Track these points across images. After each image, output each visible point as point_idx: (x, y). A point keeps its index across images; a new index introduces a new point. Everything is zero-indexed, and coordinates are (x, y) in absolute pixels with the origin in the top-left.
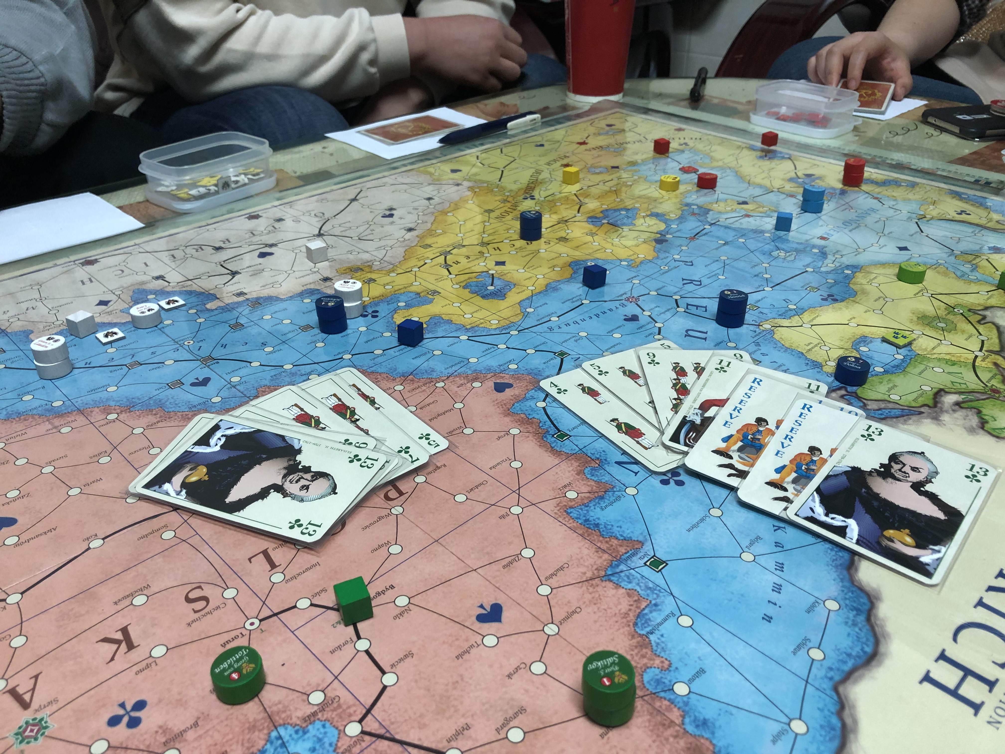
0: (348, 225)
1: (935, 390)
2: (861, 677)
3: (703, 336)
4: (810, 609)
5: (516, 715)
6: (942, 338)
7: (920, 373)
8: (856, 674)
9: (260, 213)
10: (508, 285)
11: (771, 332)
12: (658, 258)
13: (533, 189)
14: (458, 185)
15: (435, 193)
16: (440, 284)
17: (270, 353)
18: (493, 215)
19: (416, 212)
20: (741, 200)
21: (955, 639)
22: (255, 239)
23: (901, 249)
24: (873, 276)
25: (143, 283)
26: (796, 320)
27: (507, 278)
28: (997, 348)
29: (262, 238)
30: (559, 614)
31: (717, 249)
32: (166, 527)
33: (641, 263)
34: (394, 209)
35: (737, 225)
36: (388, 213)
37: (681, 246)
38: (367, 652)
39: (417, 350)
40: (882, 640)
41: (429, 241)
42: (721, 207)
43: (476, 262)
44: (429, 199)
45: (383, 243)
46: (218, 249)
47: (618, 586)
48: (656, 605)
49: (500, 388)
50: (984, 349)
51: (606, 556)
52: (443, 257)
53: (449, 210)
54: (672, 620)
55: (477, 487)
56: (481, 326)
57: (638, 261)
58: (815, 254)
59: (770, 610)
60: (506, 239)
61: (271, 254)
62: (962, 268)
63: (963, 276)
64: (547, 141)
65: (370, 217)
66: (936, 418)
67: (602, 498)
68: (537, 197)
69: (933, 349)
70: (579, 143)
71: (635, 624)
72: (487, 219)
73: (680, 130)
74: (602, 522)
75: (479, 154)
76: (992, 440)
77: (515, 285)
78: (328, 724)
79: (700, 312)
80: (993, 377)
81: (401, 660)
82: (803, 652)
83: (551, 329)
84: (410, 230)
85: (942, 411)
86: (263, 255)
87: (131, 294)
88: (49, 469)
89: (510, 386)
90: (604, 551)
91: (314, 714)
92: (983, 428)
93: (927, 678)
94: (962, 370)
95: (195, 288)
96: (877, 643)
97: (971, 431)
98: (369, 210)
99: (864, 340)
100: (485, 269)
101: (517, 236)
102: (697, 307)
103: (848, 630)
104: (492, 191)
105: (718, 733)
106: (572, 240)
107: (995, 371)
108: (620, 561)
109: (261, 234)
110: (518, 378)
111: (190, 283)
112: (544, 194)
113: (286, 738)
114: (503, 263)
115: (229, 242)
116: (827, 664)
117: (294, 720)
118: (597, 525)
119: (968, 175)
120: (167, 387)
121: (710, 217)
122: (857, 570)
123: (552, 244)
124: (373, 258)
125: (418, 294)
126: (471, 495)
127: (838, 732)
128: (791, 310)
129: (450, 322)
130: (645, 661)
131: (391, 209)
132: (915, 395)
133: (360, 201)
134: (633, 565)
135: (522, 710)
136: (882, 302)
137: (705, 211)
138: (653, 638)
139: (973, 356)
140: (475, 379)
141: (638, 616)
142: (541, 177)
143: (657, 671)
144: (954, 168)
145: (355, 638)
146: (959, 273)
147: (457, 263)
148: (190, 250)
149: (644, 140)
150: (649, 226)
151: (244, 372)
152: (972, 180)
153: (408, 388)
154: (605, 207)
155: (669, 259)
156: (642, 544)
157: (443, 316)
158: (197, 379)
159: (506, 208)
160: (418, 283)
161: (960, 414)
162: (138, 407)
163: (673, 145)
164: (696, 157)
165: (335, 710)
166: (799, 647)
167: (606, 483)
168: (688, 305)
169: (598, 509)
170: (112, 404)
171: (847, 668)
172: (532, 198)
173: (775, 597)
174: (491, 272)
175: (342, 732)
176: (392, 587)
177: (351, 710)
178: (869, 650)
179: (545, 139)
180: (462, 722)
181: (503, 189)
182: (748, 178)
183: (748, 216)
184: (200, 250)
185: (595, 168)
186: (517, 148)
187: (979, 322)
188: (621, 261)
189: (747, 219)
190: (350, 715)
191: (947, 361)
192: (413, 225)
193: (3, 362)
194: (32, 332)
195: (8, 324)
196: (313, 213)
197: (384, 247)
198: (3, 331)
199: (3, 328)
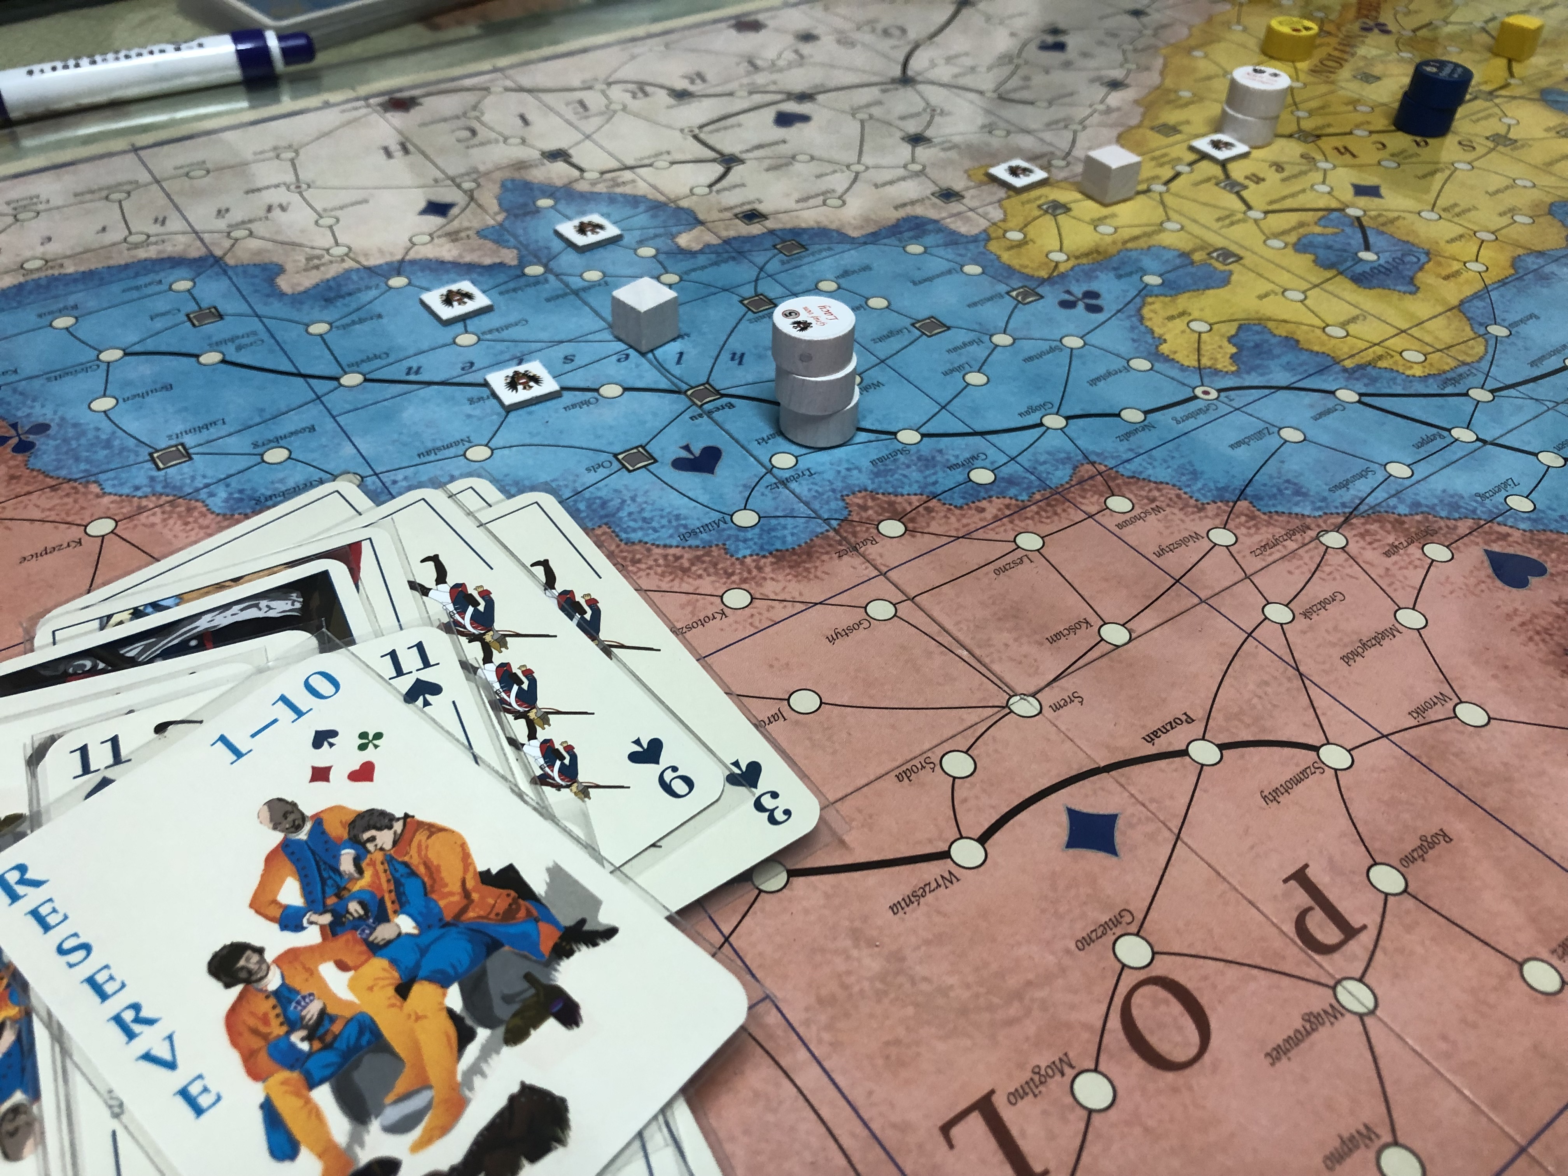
0: (966, 61)
9: (761, 17)
10: (1410, 253)
16: (1234, 233)
19: (1115, 41)
22: (760, 79)
25: (521, 165)
27: (1401, 232)
29: (775, 76)
34: (1064, 32)
36: (1050, 39)
39: (1234, 421)
41: (1171, 117)
43: (1304, 182)
44: (1137, 13)
45: (1057, 112)
46: (682, 95)
49: (1509, 571)
53: (1193, 42)
56: (1382, 364)
60: (1358, 126)
61: (805, 118)
65: (1013, 47)
77: (1428, 253)
84: (1115, 85)
86: (784, 120)
87: (497, 191)
89: (1536, 567)
95: (642, 189)
98: (1003, 30)
100: (1334, 204)
101: (1385, 123)
109: (773, 67)
111: (627, 175)
114: (1372, 191)
115: (704, 80)
120: (616, 465)
123: (1480, 150)
124: (1046, 149)
125: (1185, 255)
129: (1292, 343)
131: (1055, 31)
140: (1427, 534)
147: (1258, 180)
148: (617, 94)
153: (1248, 540)
157: (1270, 325)
158: (687, 448)
159: (1329, 50)
160: (1172, 226)
172: (1383, 28)
174: (1352, 212)
184: (640, 95)
192: (1117, 74)
193: (214, 346)
194: (280, 270)
195: (227, 243)
196: (880, 27)
197: (1066, 123)
198: (218, 261)
199: (218, 252)
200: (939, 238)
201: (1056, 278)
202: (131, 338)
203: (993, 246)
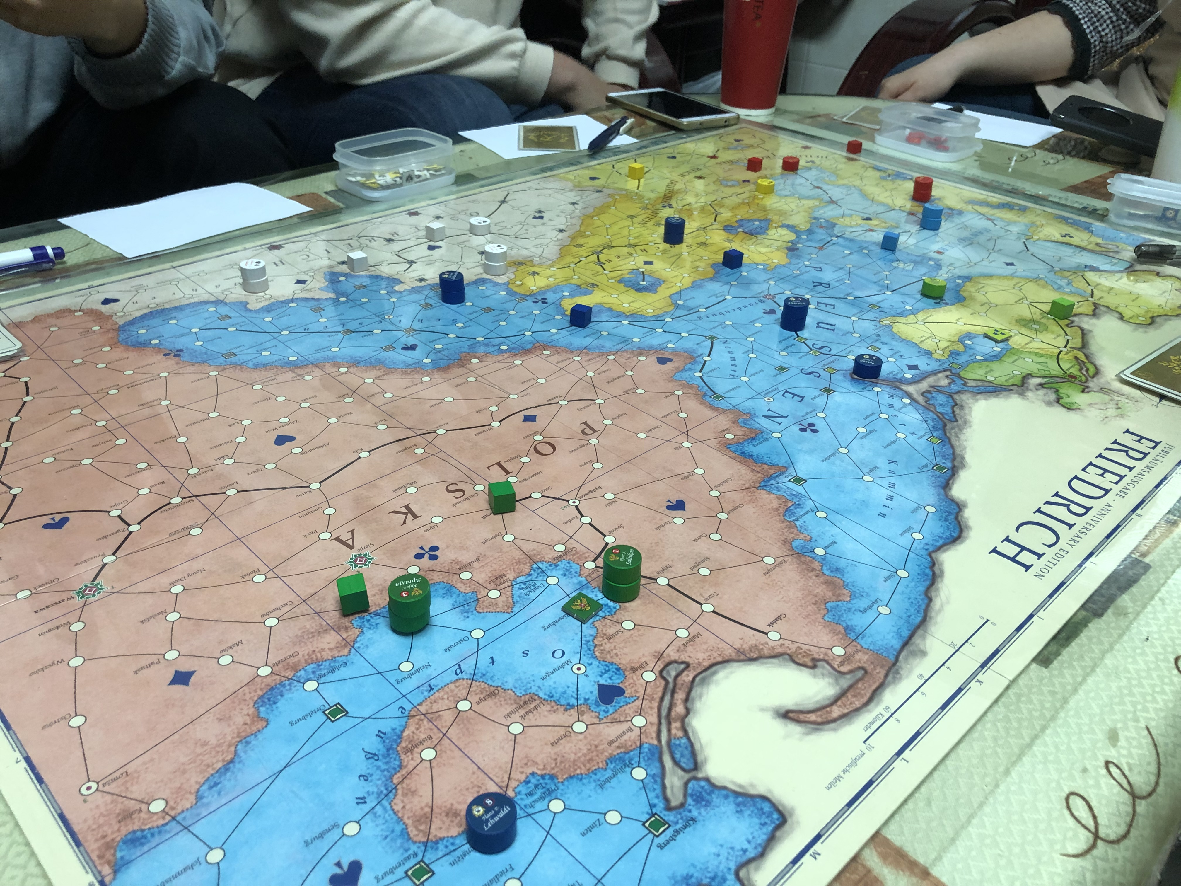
0: (504, 224)
1: (1024, 375)
2: (949, 549)
3: (832, 327)
4: (915, 511)
5: (703, 561)
6: (1034, 336)
7: (1013, 362)
8: (945, 548)
9: (419, 210)
10: (658, 281)
11: (890, 327)
12: (790, 263)
13: (670, 198)
14: (598, 192)
15: (578, 198)
16: (599, 278)
17: (461, 328)
18: (635, 220)
19: (564, 215)
20: (865, 216)
21: (1017, 530)
22: (420, 234)
23: (1008, 264)
24: (981, 286)
25: (331, 267)
26: (911, 318)
27: (656, 275)
28: (1079, 346)
30: (727, 507)
31: (843, 257)
32: (416, 446)
33: (776, 267)
34: (543, 212)
35: (861, 238)
36: (537, 215)
37: (810, 254)
38: (590, 524)
39: (586, 331)
40: (965, 529)
41: (581, 241)
42: (847, 221)
43: (627, 261)
44: (574, 204)
45: (538, 241)
46: (389, 240)
47: (770, 493)
48: (799, 505)
49: (662, 361)
50: (1069, 345)
51: (759, 475)
52: (595, 256)
53: (594, 214)
54: (811, 514)
55: (654, 429)
56: (639, 313)
57: (773, 265)
58: (931, 265)
59: (885, 511)
60: (652, 242)
61: (439, 247)
62: (1059, 282)
63: (1059, 288)
64: (678, 153)
65: (522, 218)
66: (1022, 394)
67: (753, 439)
68: (674, 205)
69: (1027, 344)
70: (709, 157)
71: (784, 515)
72: (630, 223)
73: (806, 148)
74: (755, 454)
75: (614, 163)
76: (1065, 410)
77: (664, 281)
78: (571, 562)
79: (829, 309)
80: (1072, 367)
81: (616, 529)
82: (908, 535)
83: (700, 318)
84: (561, 231)
85: (1028, 389)
86: (431, 248)
87: (323, 275)
88: (305, 405)
89: (670, 360)
90: (758, 472)
91: (561, 556)
92: (1058, 402)
93: (995, 551)
94: (1048, 361)
96: (961, 531)
97: (1049, 404)
98: (519, 212)
99: (969, 336)
100: (635, 267)
101: (660, 240)
102: (826, 305)
103: (940, 523)
104: (632, 198)
105: (846, 575)
106: (712, 245)
107: (1074, 362)
108: (770, 478)
110: (676, 355)
112: (681, 204)
113: (544, 569)
114: (651, 263)
115: (398, 235)
116: (924, 542)
117: (547, 559)
118: (752, 456)
119: (1077, 202)
120: (382, 350)
121: (837, 231)
122: (950, 489)
123: (693, 248)
124: (532, 254)
125: (579, 286)
126: (650, 434)
127: (930, 577)
128: (907, 310)
129: (611, 309)
130: (793, 535)
131: (540, 212)
132: (1008, 377)
133: (510, 203)
134: (780, 481)
135: (707, 559)
136: (986, 307)
137: (831, 225)
138: (798, 523)
139: (1058, 351)
140: (641, 354)
141: (786, 510)
142: (677, 187)
143: (802, 541)
144: (1063, 194)
145: (579, 516)
146: (1056, 287)
147: (609, 261)
148: (363, 241)
149: (771, 156)
150: (781, 236)
151: (444, 341)
152: (1081, 207)
153: (586, 358)
154: (739, 217)
155: (800, 265)
156: (787, 468)
157: (605, 304)
158: (406, 345)
159: (647, 215)
160: (576, 277)
161: (1041, 392)
162: (362, 364)
163: (802, 163)
164: (822, 175)
165: (574, 555)
166: (905, 532)
167: (756, 429)
168: (818, 303)
169: (751, 446)
170: (339, 360)
171: (938, 544)
172: (671, 206)
173: (888, 503)
174: (641, 270)
175: (582, 566)
176: (600, 488)
177: (587, 555)
178: (955, 535)
179: (676, 151)
180: (665, 564)
181: (641, 197)
182: (872, 196)
183: (871, 230)
185: (727, 180)
186: (651, 159)
187: (1067, 325)
188: (757, 264)
189: (870, 233)
190: (586, 558)
191: (1036, 354)
192: (563, 227)
193: (232, 326)
194: (247, 303)
195: (224, 296)
196: (468, 212)
197: (540, 245)
198: (222, 301)
199: (221, 299)
200: (491, 284)
201: (532, 294)
202: (201, 325)
203: (510, 286)
